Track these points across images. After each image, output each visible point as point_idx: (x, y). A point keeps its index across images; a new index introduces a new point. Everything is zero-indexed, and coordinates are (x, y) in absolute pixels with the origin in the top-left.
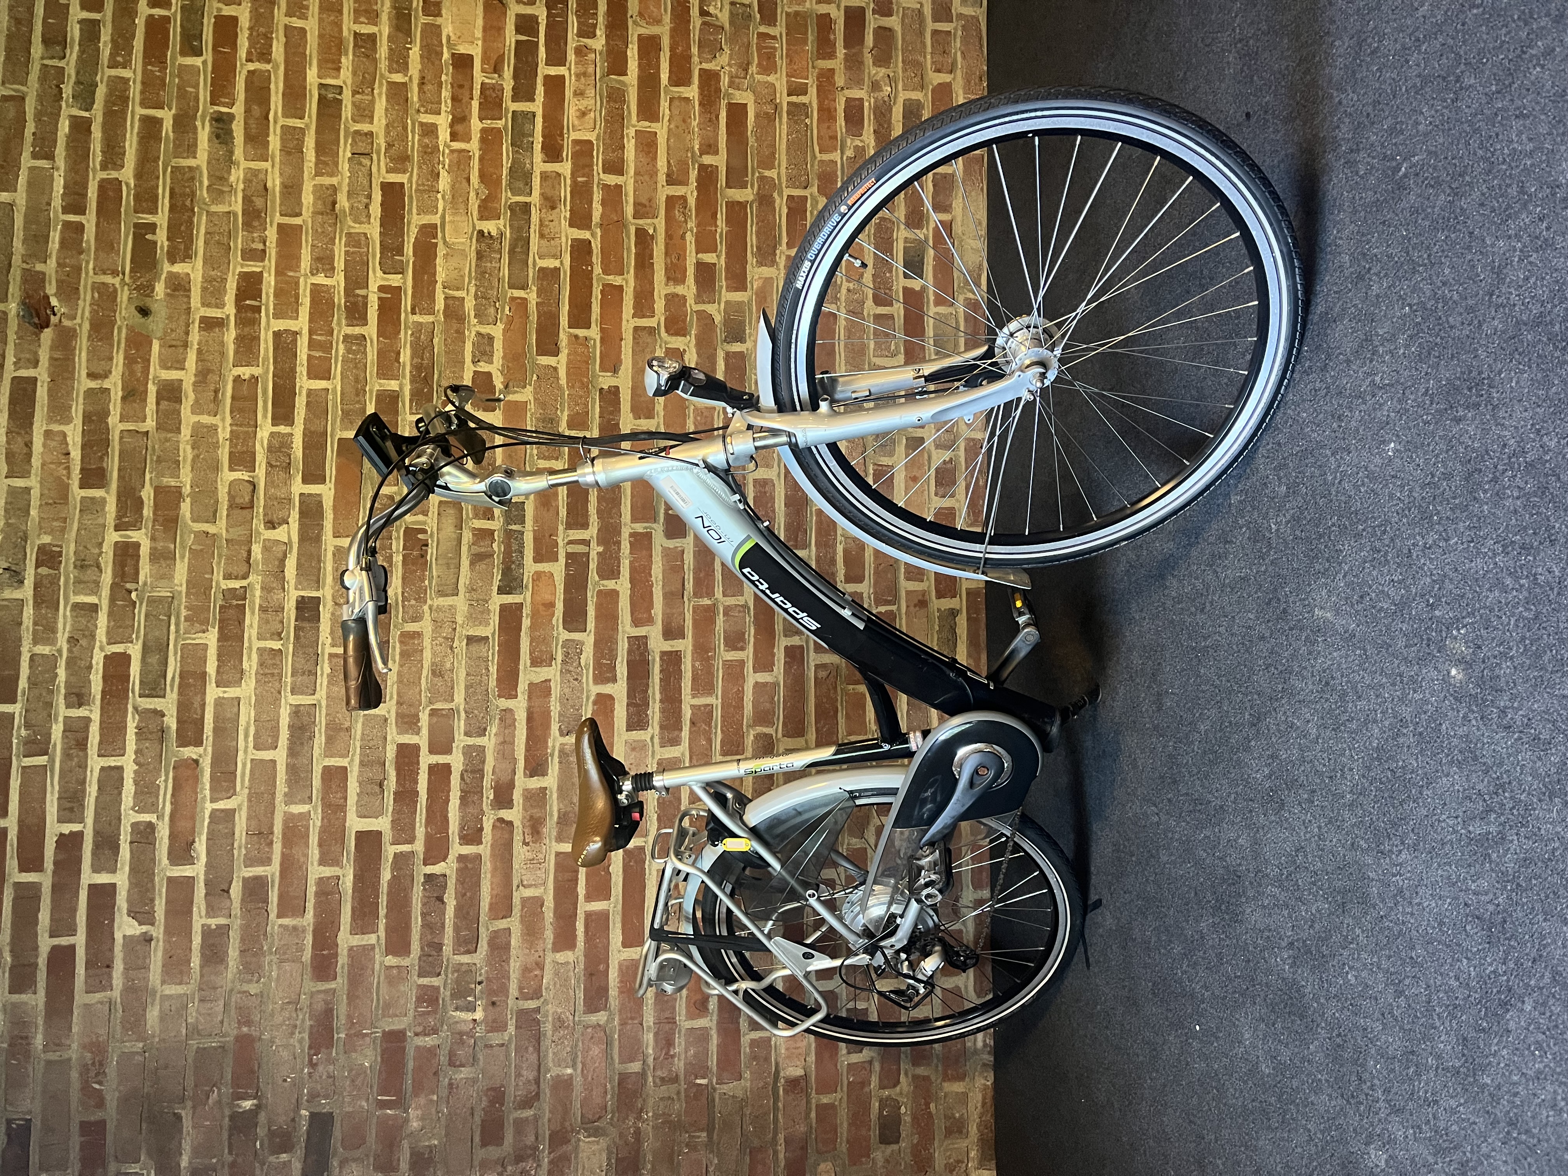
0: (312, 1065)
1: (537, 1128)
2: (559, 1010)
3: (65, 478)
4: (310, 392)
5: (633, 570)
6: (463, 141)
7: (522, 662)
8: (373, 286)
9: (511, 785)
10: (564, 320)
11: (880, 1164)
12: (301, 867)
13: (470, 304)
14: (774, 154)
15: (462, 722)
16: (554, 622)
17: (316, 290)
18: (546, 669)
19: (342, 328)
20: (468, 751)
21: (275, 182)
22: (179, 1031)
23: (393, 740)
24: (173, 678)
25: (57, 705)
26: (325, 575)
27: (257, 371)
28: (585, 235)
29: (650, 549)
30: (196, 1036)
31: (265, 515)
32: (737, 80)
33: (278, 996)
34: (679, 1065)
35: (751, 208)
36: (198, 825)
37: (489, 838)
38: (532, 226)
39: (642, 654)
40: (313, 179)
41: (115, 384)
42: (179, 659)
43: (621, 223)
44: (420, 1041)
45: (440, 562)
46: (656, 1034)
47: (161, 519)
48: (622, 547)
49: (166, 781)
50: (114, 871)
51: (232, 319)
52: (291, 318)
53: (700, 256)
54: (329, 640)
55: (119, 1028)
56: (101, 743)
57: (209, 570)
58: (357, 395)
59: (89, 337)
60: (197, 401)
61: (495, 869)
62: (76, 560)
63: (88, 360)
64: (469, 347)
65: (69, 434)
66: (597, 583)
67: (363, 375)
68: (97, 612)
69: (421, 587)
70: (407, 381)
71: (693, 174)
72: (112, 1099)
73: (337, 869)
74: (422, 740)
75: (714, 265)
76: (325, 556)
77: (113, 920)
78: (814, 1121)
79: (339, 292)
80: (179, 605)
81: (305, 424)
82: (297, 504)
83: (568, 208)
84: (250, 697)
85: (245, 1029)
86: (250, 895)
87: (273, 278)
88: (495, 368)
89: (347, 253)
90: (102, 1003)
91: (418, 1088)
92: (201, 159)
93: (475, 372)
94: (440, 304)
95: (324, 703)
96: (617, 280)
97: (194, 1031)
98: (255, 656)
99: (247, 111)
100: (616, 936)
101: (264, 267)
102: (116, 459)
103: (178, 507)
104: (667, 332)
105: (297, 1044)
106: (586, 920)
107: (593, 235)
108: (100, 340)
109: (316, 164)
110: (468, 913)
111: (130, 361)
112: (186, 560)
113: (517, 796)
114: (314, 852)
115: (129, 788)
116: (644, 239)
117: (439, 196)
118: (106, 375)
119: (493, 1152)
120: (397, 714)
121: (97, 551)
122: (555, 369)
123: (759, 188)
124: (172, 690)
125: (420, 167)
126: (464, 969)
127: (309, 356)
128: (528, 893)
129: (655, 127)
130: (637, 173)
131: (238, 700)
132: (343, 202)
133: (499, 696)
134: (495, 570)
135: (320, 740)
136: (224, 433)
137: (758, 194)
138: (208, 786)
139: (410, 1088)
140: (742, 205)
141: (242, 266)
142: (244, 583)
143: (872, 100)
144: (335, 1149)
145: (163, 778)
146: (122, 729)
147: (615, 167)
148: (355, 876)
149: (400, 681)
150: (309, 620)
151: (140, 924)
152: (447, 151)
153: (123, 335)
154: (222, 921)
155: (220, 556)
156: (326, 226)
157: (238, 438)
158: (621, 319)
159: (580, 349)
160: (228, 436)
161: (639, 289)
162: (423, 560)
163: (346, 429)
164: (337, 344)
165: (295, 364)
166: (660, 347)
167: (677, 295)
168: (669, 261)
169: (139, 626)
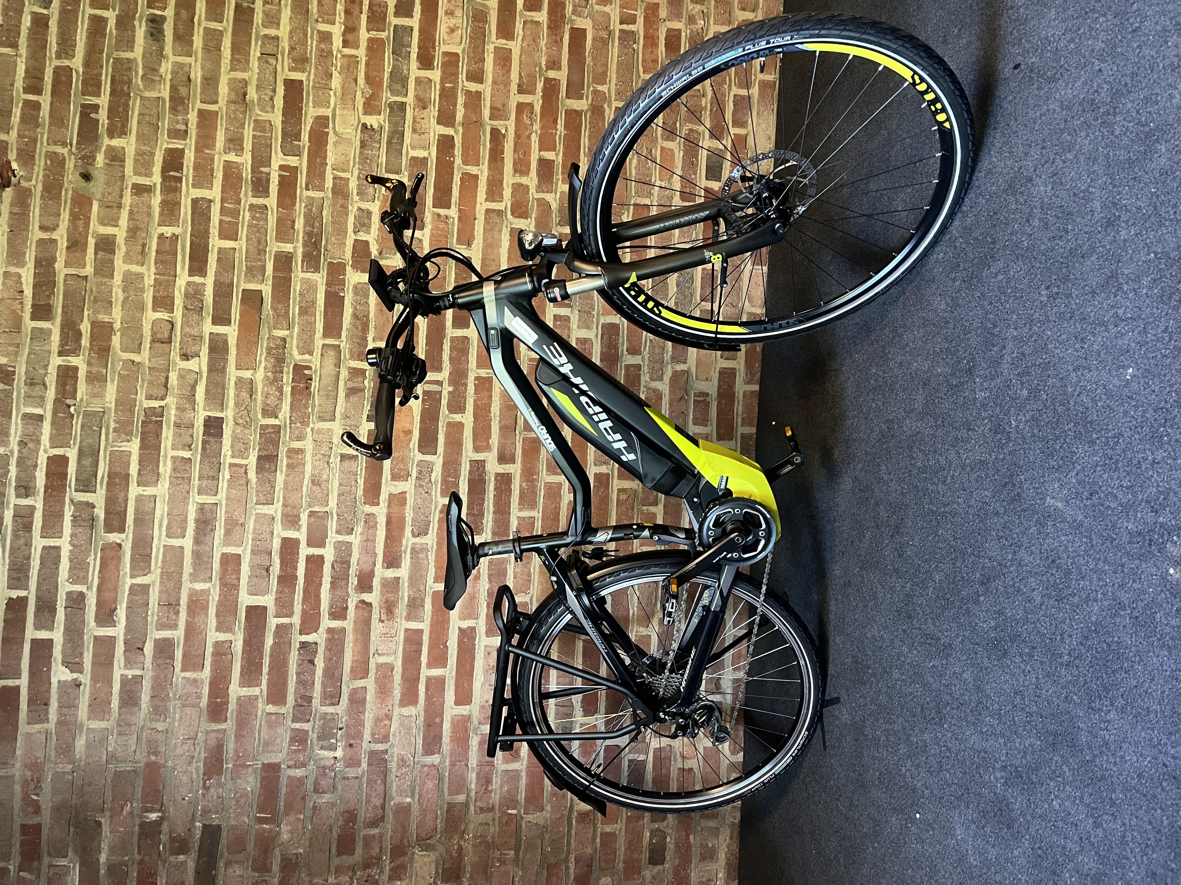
0: (205, 787)
1: (381, 842)
2: (402, 753)
3: (19, 312)
4: (220, 250)
5: (476, 407)
6: (352, 48)
7: (384, 477)
8: (275, 164)
9: (372, 574)
10: (429, 201)
11: (648, 880)
12: (201, 633)
13: (353, 184)
14: (606, 72)
15: (334, 523)
16: (411, 445)
17: (228, 166)
18: (404, 483)
19: (247, 198)
20: (338, 546)
21: (197, 75)
22: (101, 757)
23: (278, 535)
24: (103, 477)
25: (9, 495)
26: (228, 399)
27: (177, 231)
28: (449, 131)
29: (490, 389)
30: (114, 762)
31: (180, 349)
32: (579, 9)
33: (180, 733)
34: (495, 798)
35: (586, 116)
36: (119, 595)
37: (353, 614)
38: (407, 122)
39: (480, 475)
40: (228, 73)
41: (61, 236)
42: (107, 462)
43: (479, 123)
44: (292, 772)
45: (321, 393)
46: (478, 774)
47: (96, 348)
48: (469, 388)
49: (95, 559)
50: (52, 629)
51: (158, 186)
52: (207, 188)
53: (542, 153)
54: (230, 453)
55: (53, 753)
56: (43, 527)
57: (134, 391)
58: (259, 254)
59: (42, 196)
60: (127, 253)
61: (356, 641)
62: (27, 378)
63: (40, 216)
64: (351, 220)
65: (24, 275)
66: (447, 416)
67: (263, 238)
68: (42, 421)
69: (305, 413)
70: (300, 245)
71: (540, 86)
72: (46, 807)
73: (230, 635)
74: (302, 535)
75: (554, 161)
76: (229, 384)
77: (49, 669)
78: (599, 845)
79: (246, 169)
80: (109, 419)
81: (215, 276)
82: (207, 341)
83: (437, 108)
84: (164, 496)
85: (153, 758)
86: (160, 652)
87: (193, 154)
89: (254, 137)
90: (40, 732)
91: (289, 807)
92: (138, 53)
93: (355, 240)
94: (329, 183)
95: (224, 502)
96: (473, 170)
97: (112, 758)
98: (169, 463)
99: (177, 14)
100: (450, 696)
101: (186, 145)
102: (61, 297)
103: (110, 338)
104: (512, 214)
105: (194, 771)
106: (427, 682)
107: (456, 132)
108: (51, 199)
109: (231, 61)
110: (333, 674)
111: (74, 217)
112: (116, 382)
113: (376, 583)
114: (212, 621)
115: (65, 564)
116: (497, 136)
117: (332, 93)
118: (53, 228)
119: (347, 860)
120: (283, 515)
121: (43, 372)
123: (593, 100)
124: (101, 487)
125: (316, 68)
126: (328, 717)
127: (221, 221)
128: (382, 660)
129: (510, 45)
130: (494, 83)
131: (155, 497)
132: (252, 94)
133: (365, 503)
134: (365, 402)
135: (220, 532)
136: (149, 280)
137: (591, 104)
138: (128, 565)
139: (282, 809)
140: (578, 113)
141: (168, 143)
142: (162, 403)
143: (688, 31)
144: (222, 853)
145: (93, 557)
146: (61, 515)
147: (477, 76)
148: (244, 642)
149: (286, 488)
150: (214, 436)
151: (72, 672)
152: (339, 56)
153: (69, 196)
154: (138, 672)
155: (143, 381)
156: (238, 113)
157: (160, 285)
158: (476, 202)
159: (441, 225)
160: (152, 283)
161: (491, 178)
162: (308, 391)
163: (249, 282)
164: (244, 211)
165: (209, 226)
166: (507, 226)
167: (522, 185)
168: (516, 157)
169: (76, 434)
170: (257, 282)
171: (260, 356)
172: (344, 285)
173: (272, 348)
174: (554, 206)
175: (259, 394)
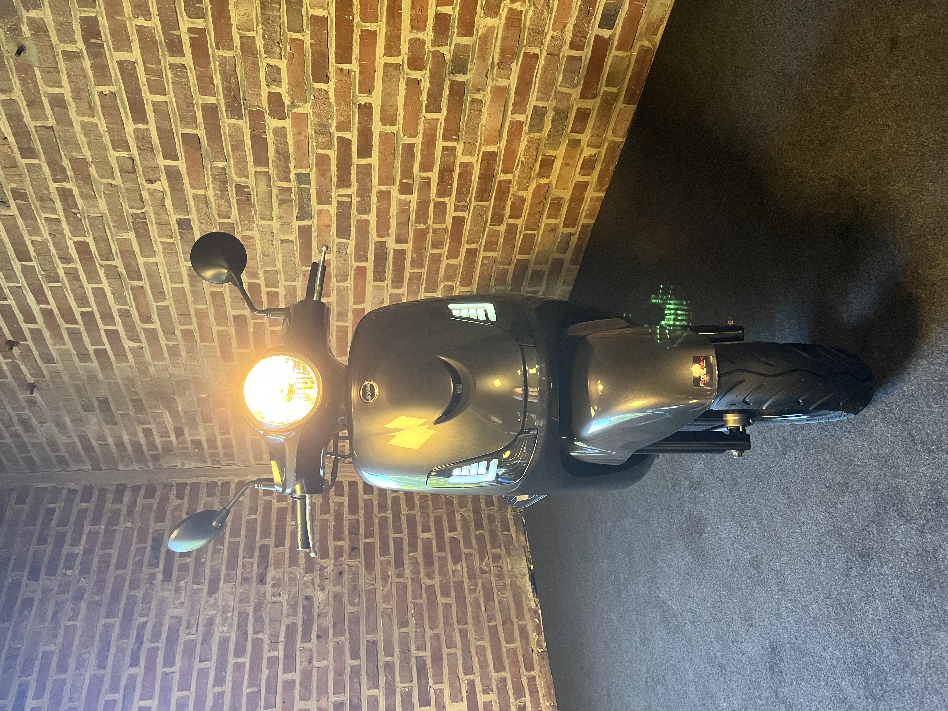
3: (10, 153)
4: (154, 103)
5: (379, 210)
7: (313, 252)
8: (183, 27)
10: (332, 57)
12: (208, 327)
13: (259, 43)
15: (282, 276)
16: (331, 233)
17: (140, 29)
19: (166, 59)
20: (286, 287)
22: (166, 375)
24: (116, 253)
25: (56, 263)
26: (190, 208)
27: (113, 89)
29: (389, 200)
30: (174, 377)
31: (144, 176)
36: (151, 309)
39: (383, 250)
41: (19, 96)
42: (116, 244)
45: (259, 203)
47: (80, 177)
48: (372, 199)
49: (129, 294)
50: (115, 325)
51: (85, 53)
52: (127, 51)
53: (439, 8)
56: (87, 279)
57: (119, 204)
60: (78, 108)
62: (37, 196)
64: (262, 75)
66: (356, 216)
67: (189, 94)
68: (60, 222)
69: (250, 215)
70: (221, 97)
73: (226, 328)
74: (261, 282)
75: (450, 15)
76: (189, 198)
77: (121, 342)
79: (158, 32)
80: (108, 221)
81: (156, 123)
82: (163, 170)
84: (162, 263)
85: (196, 375)
86: (185, 335)
87: (106, 22)
88: (283, 89)
90: (126, 366)
93: (269, 92)
94: (237, 42)
96: (371, 26)
97: (173, 375)
98: (160, 245)
101: (97, 12)
102: (38, 143)
103: (88, 170)
104: (409, 68)
111: (23, 82)
112: (103, 198)
114: (213, 322)
115: (110, 296)
118: (10, 90)
121: (46, 192)
122: (326, 92)
124: (118, 257)
127: (148, 80)
131: (156, 263)
133: (302, 266)
134: (294, 209)
136: (103, 128)
138: (151, 296)
141: (80, 12)
142: (143, 211)
145: (127, 293)
146: (97, 273)
148: (236, 330)
150: (186, 230)
151: (135, 343)
154: (175, 343)
155: (123, 197)
157: (113, 131)
158: (375, 57)
159: (344, 79)
160: (106, 130)
161: (389, 34)
162: (249, 202)
163: (185, 127)
164: (166, 71)
165: (139, 84)
166: (403, 77)
167: (419, 39)
168: (414, 13)
169: (88, 230)
170: (192, 128)
171: (208, 180)
172: (265, 128)
173: (216, 175)
174: (448, 57)
175: (213, 204)
